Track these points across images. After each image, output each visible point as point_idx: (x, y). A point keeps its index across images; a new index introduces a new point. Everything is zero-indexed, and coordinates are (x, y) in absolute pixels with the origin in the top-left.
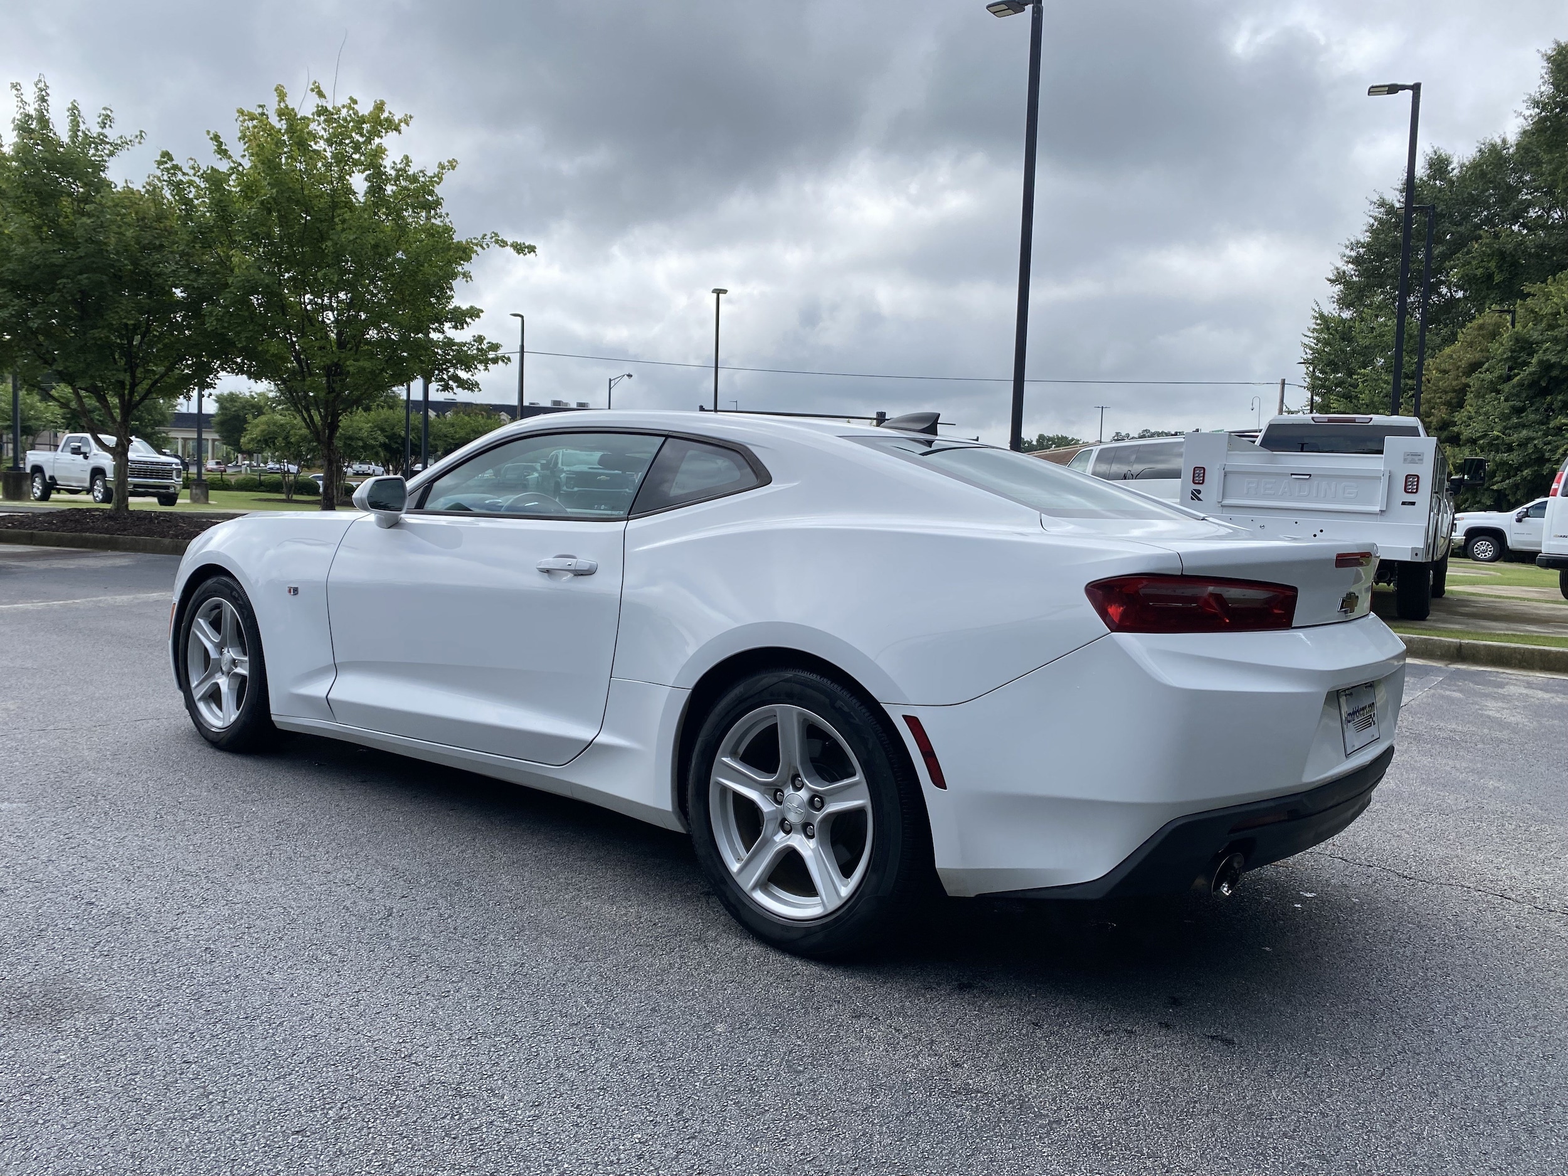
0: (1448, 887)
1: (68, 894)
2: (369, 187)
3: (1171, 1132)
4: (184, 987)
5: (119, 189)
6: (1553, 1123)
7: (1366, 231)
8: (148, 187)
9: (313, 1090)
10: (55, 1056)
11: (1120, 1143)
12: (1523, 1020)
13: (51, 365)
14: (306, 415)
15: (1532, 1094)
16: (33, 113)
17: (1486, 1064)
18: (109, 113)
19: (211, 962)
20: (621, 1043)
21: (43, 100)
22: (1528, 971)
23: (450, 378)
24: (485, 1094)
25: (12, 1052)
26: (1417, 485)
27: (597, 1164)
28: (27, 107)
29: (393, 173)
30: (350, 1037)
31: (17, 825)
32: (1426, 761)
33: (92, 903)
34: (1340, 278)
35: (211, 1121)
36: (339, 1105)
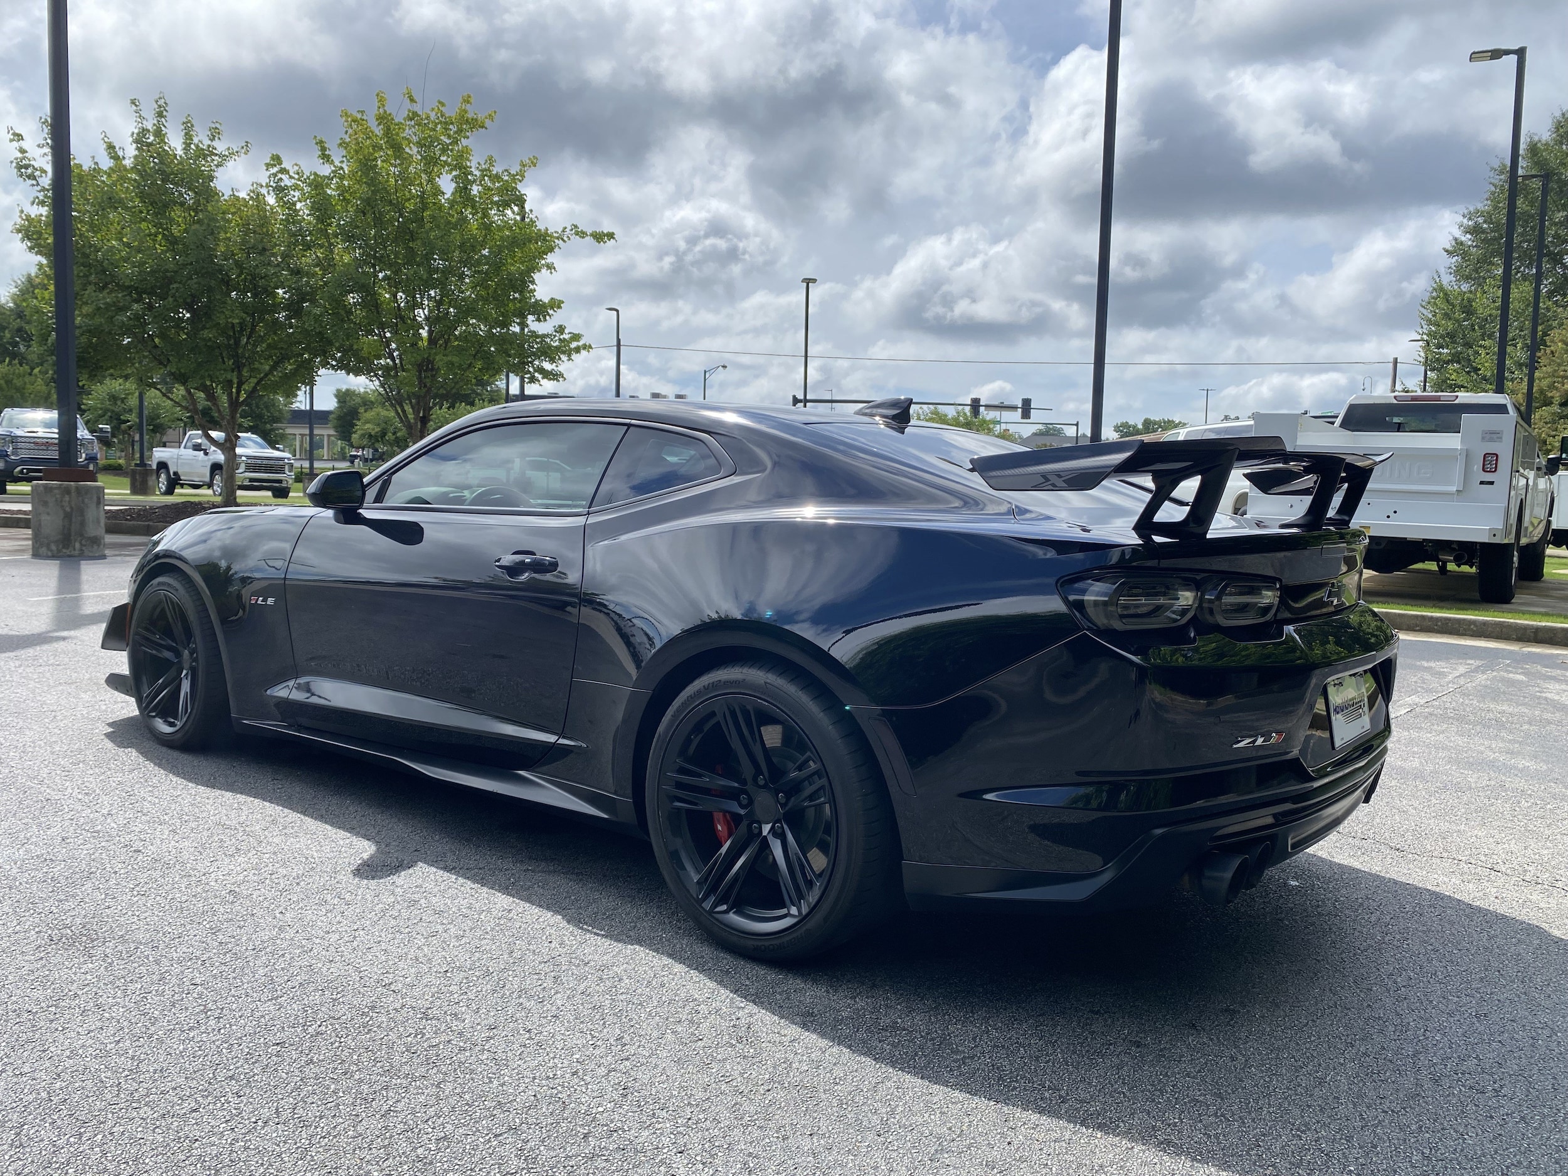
0: (1438, 860)
1: (119, 842)
2: (455, 188)
3: (1077, 1069)
4: (205, 923)
5: (226, 197)
6: (1462, 1074)
7: (1487, 200)
8: (252, 194)
9: (299, 1010)
10: (83, 977)
11: (1025, 1077)
12: (1468, 982)
13: (165, 366)
14: (400, 411)
15: (1451, 1048)
16: (150, 127)
17: (1414, 1020)
18: (218, 126)
19: (232, 903)
20: (583, 978)
21: (160, 115)
22: (1490, 938)
23: (535, 371)
24: (449, 1018)
25: (47, 973)
26: (1496, 464)
27: (534, 1078)
28: (144, 122)
29: (477, 173)
30: (341, 968)
31: (87, 784)
32: (1461, 741)
33: (140, 851)
34: (1458, 249)
35: (205, 1032)
36: (319, 1023)
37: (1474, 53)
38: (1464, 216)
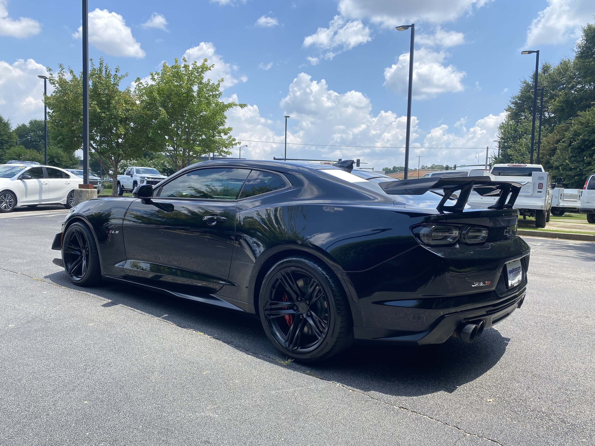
2: (198, 90)
7: (519, 92)
18: (118, 68)
23: (221, 151)
26: (542, 186)
34: (509, 109)
37: (523, 52)
38: (512, 98)
